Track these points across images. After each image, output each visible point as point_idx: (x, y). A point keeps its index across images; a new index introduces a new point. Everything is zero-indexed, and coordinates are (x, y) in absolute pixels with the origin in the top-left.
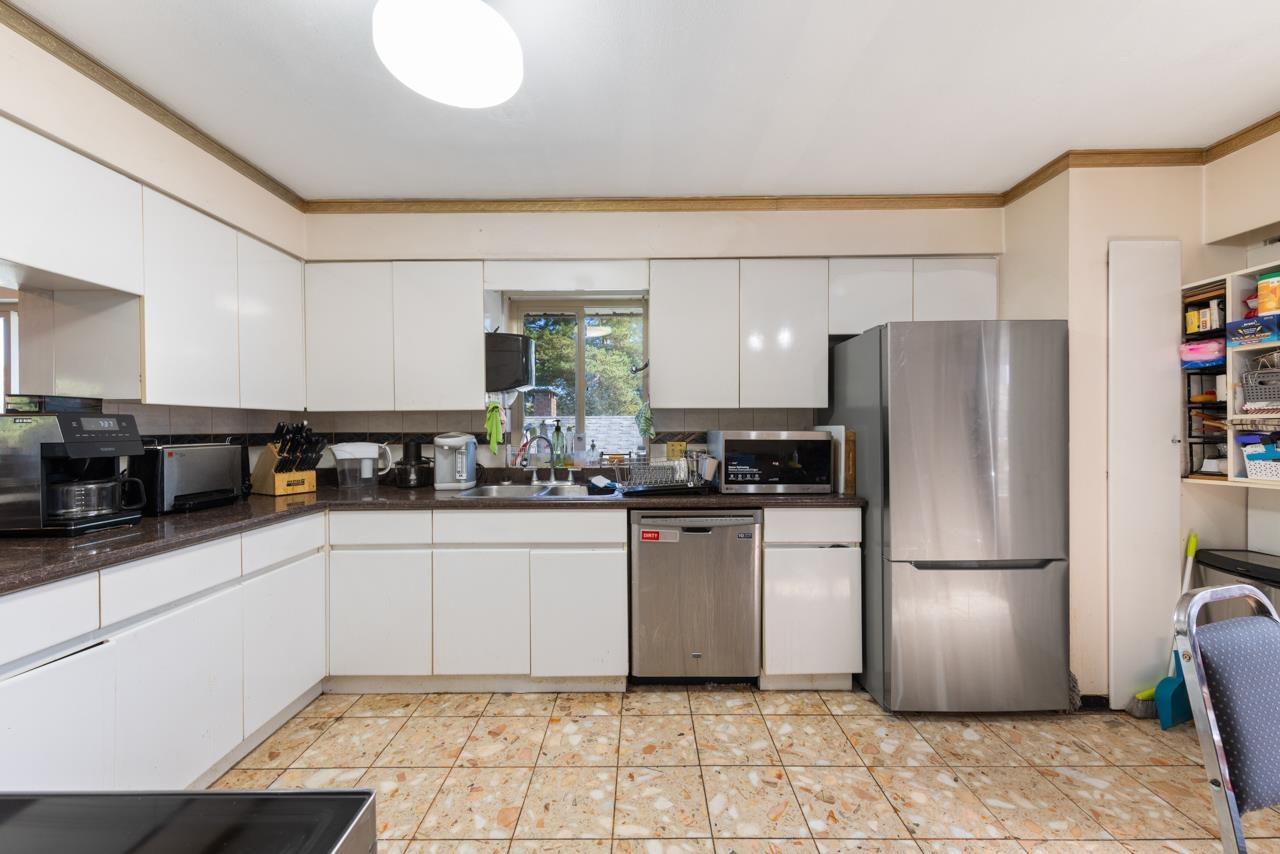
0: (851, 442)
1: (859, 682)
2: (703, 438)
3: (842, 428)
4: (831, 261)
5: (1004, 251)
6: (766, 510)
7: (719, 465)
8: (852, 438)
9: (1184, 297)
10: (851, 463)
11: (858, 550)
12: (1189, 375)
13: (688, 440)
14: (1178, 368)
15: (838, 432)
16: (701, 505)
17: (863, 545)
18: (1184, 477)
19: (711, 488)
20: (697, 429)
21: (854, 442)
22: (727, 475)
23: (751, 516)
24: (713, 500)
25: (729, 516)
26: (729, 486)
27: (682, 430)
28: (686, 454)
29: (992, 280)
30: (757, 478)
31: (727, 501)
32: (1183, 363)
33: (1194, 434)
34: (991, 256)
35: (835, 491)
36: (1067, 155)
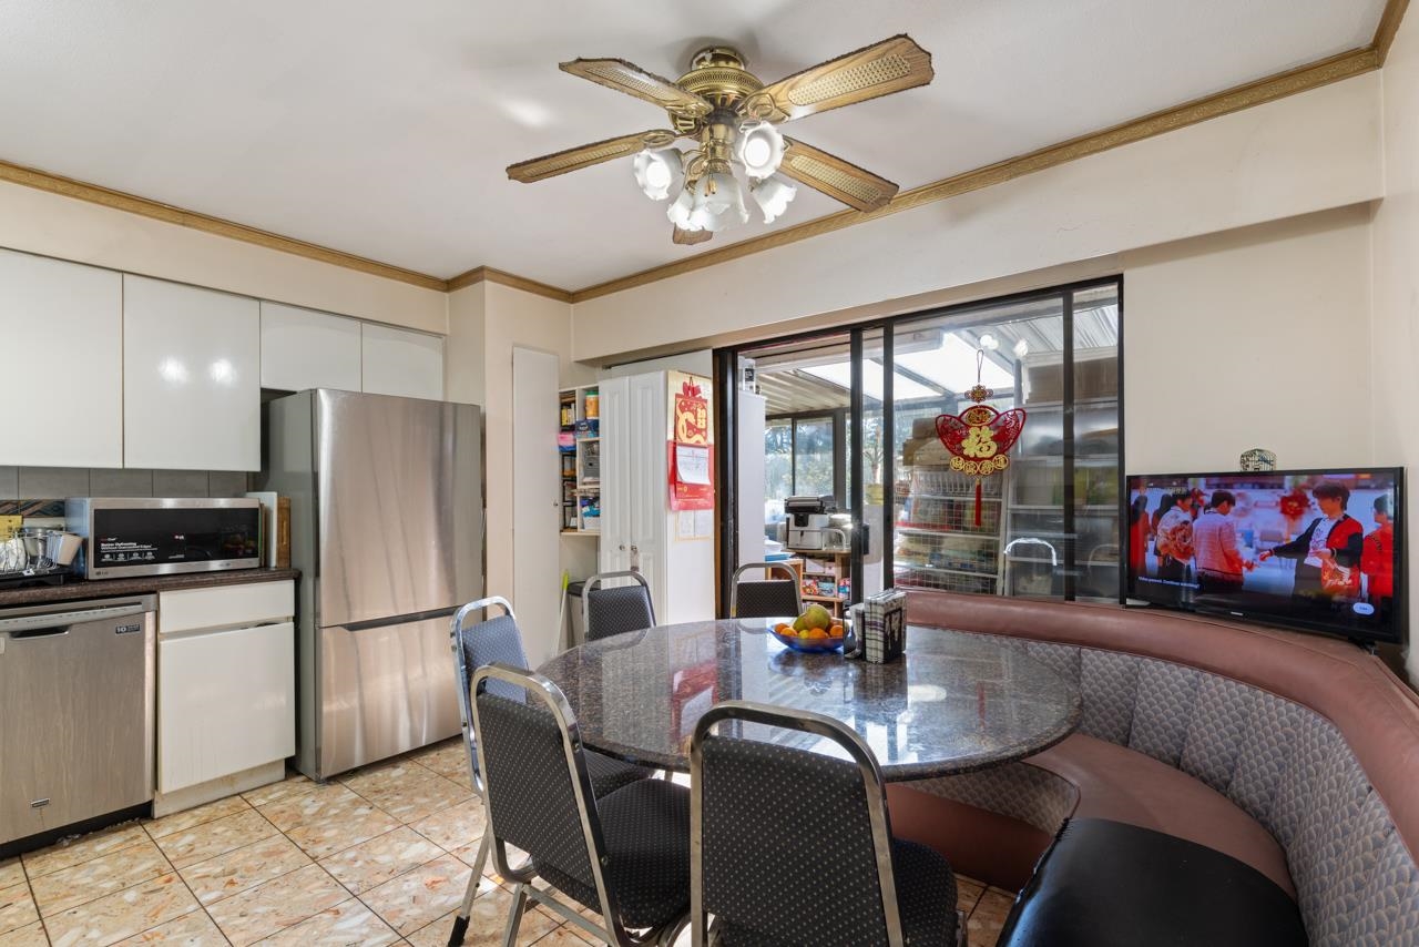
0: (286, 510)
1: (292, 767)
2: (58, 509)
3: (275, 494)
4: (264, 304)
5: (448, 333)
6: (161, 593)
7: (85, 543)
8: (286, 506)
9: (561, 398)
10: (285, 533)
11: (291, 624)
12: (563, 456)
13: (26, 512)
14: (557, 450)
15: (270, 499)
16: (48, 597)
17: (297, 619)
18: (561, 531)
19: (70, 575)
20: (48, 496)
21: (289, 510)
22: (98, 554)
23: (139, 603)
24: (72, 589)
25: (102, 607)
26: (98, 570)
27: (14, 497)
28: (21, 532)
29: (439, 359)
30: (150, 556)
31: (98, 588)
32: (560, 447)
33: (567, 499)
34: (439, 335)
35: (265, 565)
36: (482, 269)
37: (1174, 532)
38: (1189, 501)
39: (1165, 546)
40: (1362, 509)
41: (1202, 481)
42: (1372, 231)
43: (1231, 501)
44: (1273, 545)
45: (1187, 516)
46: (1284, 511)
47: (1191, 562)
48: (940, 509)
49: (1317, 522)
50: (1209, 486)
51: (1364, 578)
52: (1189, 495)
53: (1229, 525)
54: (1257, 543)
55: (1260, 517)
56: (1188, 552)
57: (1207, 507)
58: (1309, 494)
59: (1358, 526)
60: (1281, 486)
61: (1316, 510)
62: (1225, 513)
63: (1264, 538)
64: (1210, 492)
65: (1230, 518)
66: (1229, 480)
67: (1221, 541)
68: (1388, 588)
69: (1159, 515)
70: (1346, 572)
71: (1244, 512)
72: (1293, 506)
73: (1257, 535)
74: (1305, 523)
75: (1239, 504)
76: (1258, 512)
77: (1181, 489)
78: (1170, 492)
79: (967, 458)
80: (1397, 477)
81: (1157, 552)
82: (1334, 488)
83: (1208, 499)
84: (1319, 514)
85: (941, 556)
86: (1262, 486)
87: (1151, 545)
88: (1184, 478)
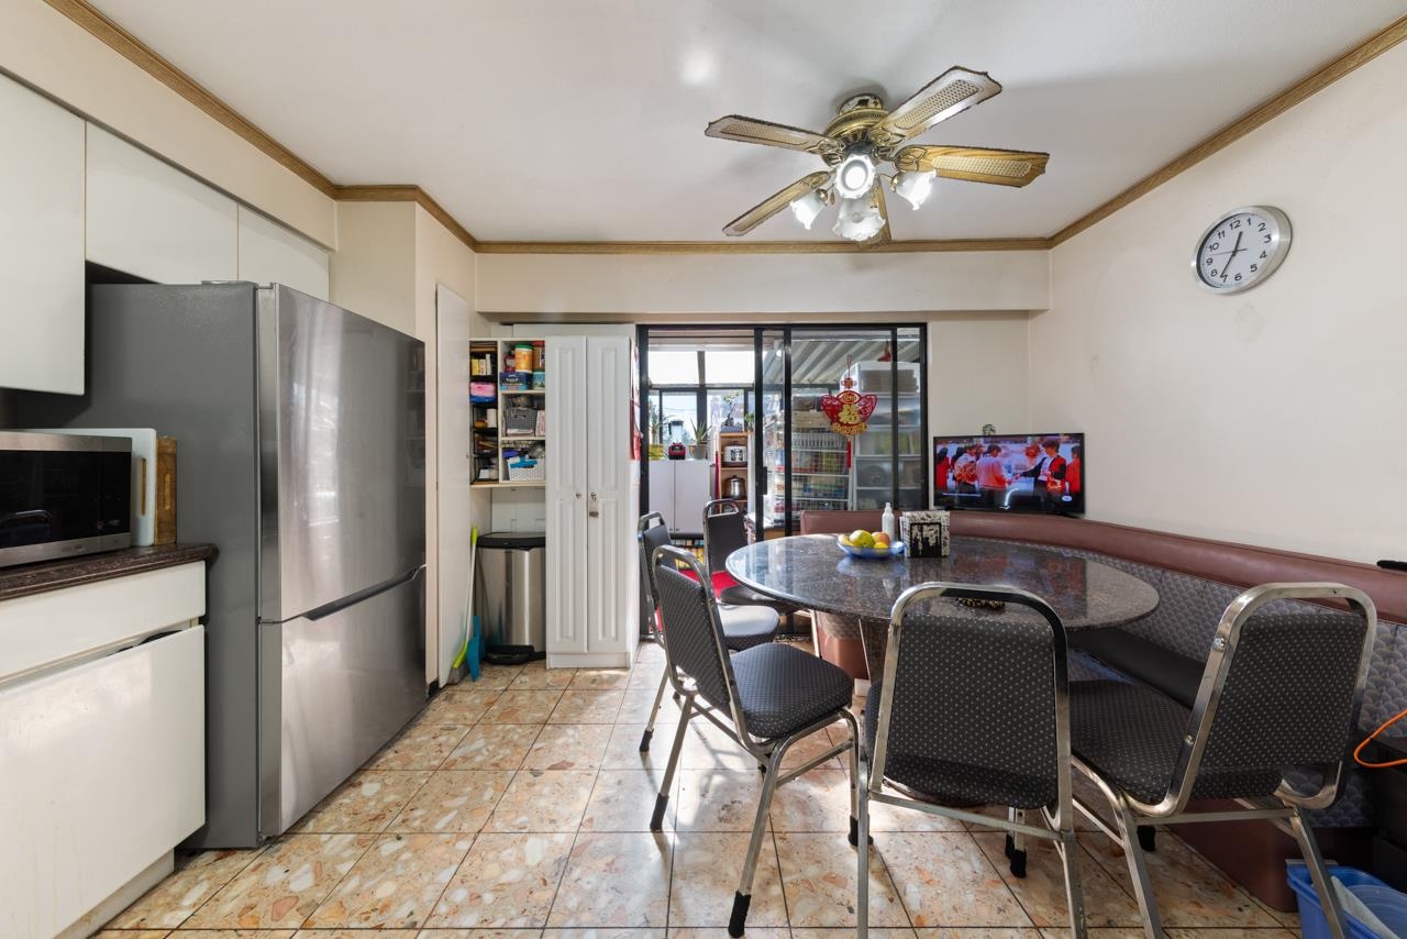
3: (151, 433)
5: (336, 249)
8: (170, 450)
9: (471, 347)
10: (168, 492)
11: (199, 630)
12: (473, 406)
14: (468, 400)
15: (142, 440)
17: (207, 620)
18: (472, 484)
21: (174, 457)
32: (471, 396)
33: (479, 452)
34: (323, 247)
36: (412, 188)
37: (965, 467)
38: (974, 451)
39: (960, 475)
40: (1066, 452)
41: (982, 440)
42: (1030, 324)
43: (999, 450)
44: (1022, 471)
45: (973, 458)
46: (1027, 454)
47: (976, 483)
48: (809, 457)
49: (1044, 459)
50: (986, 442)
51: (1067, 484)
52: (973, 447)
53: (998, 463)
54: (1014, 471)
55: (1015, 457)
56: (974, 478)
57: (985, 453)
58: (1040, 446)
59: (1065, 461)
60: (1026, 442)
61: (1044, 453)
62: (995, 456)
63: (1017, 468)
64: (987, 445)
65: (998, 458)
66: (998, 439)
67: (993, 470)
68: (1078, 487)
69: (955, 458)
70: (1059, 482)
71: (1006, 455)
72: (1032, 453)
73: (1013, 466)
74: (1038, 460)
75: (1003, 451)
76: (1013, 455)
77: (968, 444)
78: (963, 446)
79: (842, 424)
80: (1078, 438)
81: (954, 479)
82: (1051, 442)
83: (985, 449)
84: (1045, 455)
85: (810, 490)
86: (1016, 442)
87: (951, 475)
88: (970, 438)
